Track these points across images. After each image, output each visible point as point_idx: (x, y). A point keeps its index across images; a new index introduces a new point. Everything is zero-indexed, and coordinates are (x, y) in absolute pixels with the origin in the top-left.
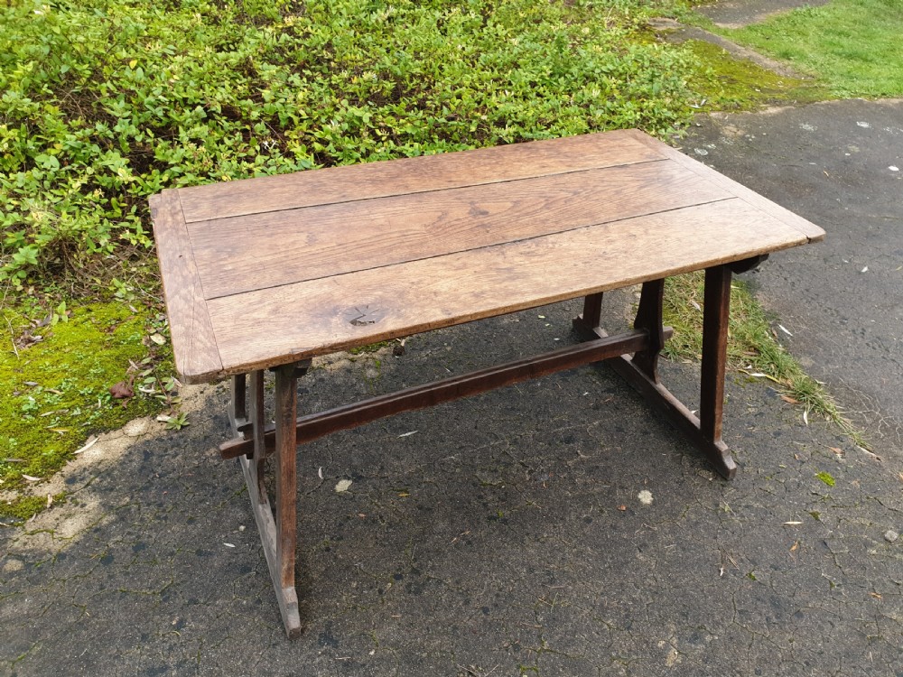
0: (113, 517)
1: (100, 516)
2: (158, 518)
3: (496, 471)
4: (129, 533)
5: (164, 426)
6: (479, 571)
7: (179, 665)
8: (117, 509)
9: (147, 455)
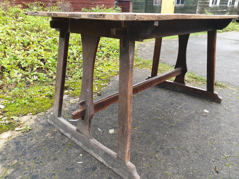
0: (12, 170)
1: (4, 171)
2: (37, 163)
3: (159, 115)
4: (25, 174)
5: (20, 132)
6: (182, 141)
8: (13, 166)
9: (17, 143)
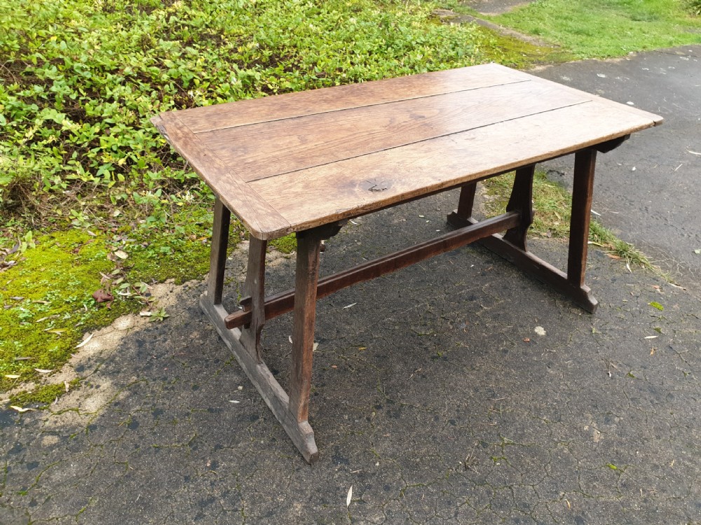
0: (127, 393)
1: (115, 394)
2: (166, 388)
3: (425, 325)
4: (145, 403)
5: (148, 319)
6: (438, 395)
7: (224, 496)
8: (129, 386)
9: (140, 343)
